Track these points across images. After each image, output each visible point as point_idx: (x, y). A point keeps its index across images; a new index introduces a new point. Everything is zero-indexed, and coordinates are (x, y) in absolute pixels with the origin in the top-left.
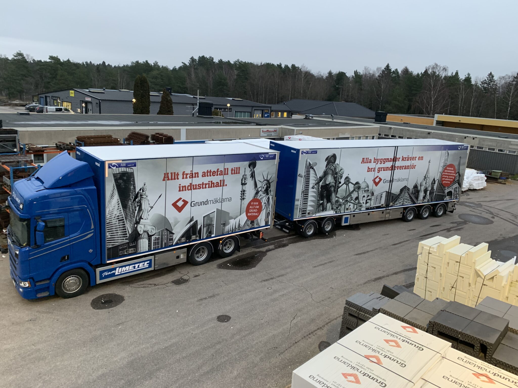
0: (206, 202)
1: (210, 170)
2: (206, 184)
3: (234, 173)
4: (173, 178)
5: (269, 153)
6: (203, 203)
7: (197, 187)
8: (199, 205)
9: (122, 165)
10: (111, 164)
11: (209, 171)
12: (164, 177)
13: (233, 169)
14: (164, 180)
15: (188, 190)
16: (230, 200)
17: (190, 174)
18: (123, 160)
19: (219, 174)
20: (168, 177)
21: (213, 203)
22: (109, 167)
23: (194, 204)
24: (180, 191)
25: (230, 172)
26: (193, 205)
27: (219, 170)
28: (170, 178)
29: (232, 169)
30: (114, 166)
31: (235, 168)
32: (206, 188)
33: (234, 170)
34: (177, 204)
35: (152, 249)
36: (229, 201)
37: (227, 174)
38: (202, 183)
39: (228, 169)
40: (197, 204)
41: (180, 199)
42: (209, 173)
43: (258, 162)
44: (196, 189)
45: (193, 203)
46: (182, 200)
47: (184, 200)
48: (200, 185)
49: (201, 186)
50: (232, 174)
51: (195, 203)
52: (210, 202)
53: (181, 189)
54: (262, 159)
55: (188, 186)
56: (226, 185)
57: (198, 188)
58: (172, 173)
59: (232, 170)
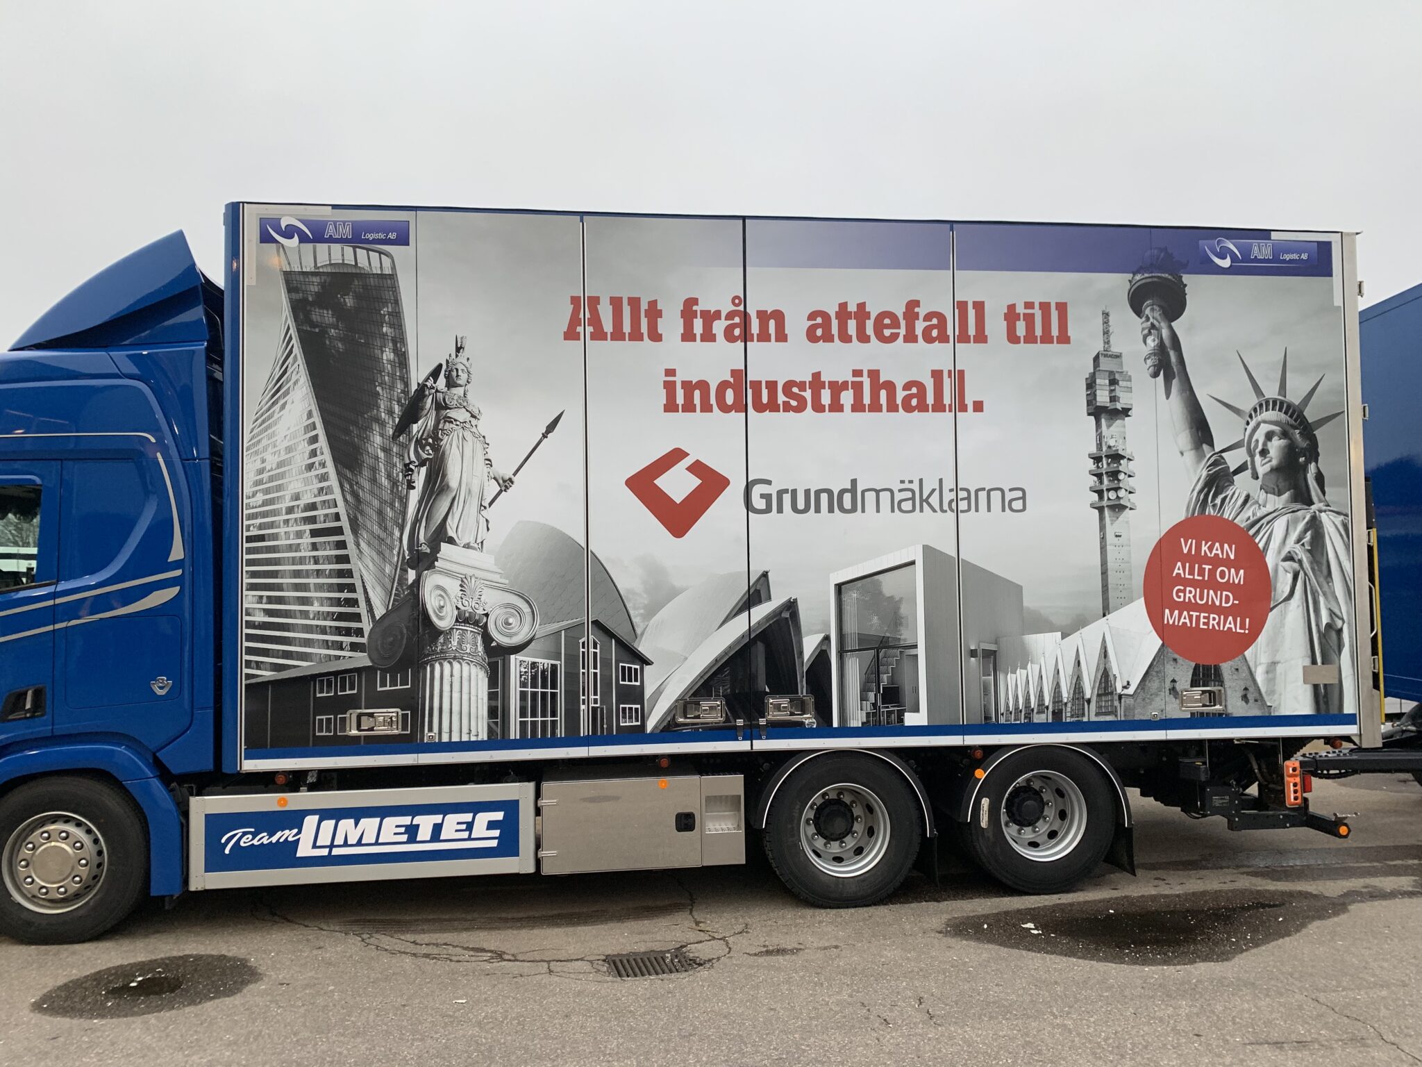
0: (847, 498)
1: (861, 306)
2: (837, 388)
3: (1030, 338)
4: (627, 328)
5: (1274, 236)
6: (824, 497)
7: (781, 398)
8: (801, 505)
9: (330, 231)
10: (275, 224)
11: (852, 308)
12: (574, 321)
13: (1020, 309)
14: (571, 335)
15: (725, 408)
16: (1017, 505)
17: (730, 316)
18: (335, 207)
19: (919, 331)
20: (596, 321)
21: (895, 506)
22: (266, 238)
23: (767, 497)
24: (670, 407)
25: (996, 326)
26: (759, 503)
27: (922, 311)
28: (608, 327)
29: (1012, 308)
30: (289, 233)
31: (1029, 305)
32: (836, 407)
33: (1029, 319)
34: (660, 482)
35: (514, 733)
36: (1006, 505)
37: (981, 338)
38: (808, 378)
39: (979, 306)
40: (787, 498)
41: (676, 456)
42: (852, 326)
43: (1197, 287)
44: (773, 406)
45: (757, 491)
46: (687, 462)
47: (698, 462)
48: (802, 386)
49: (808, 394)
50: (1013, 338)
51: (772, 490)
52: (870, 497)
53: (680, 400)
54: (1226, 263)
55: (723, 386)
56: (978, 407)
57: (787, 407)
58: (616, 303)
59: (1011, 315)
